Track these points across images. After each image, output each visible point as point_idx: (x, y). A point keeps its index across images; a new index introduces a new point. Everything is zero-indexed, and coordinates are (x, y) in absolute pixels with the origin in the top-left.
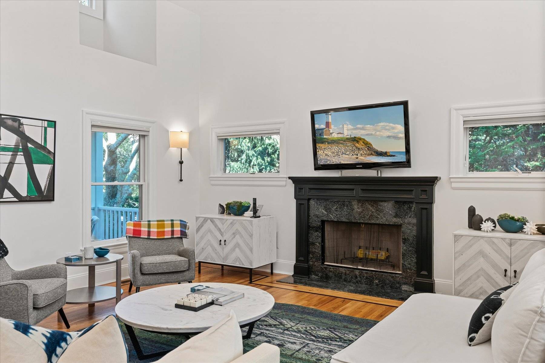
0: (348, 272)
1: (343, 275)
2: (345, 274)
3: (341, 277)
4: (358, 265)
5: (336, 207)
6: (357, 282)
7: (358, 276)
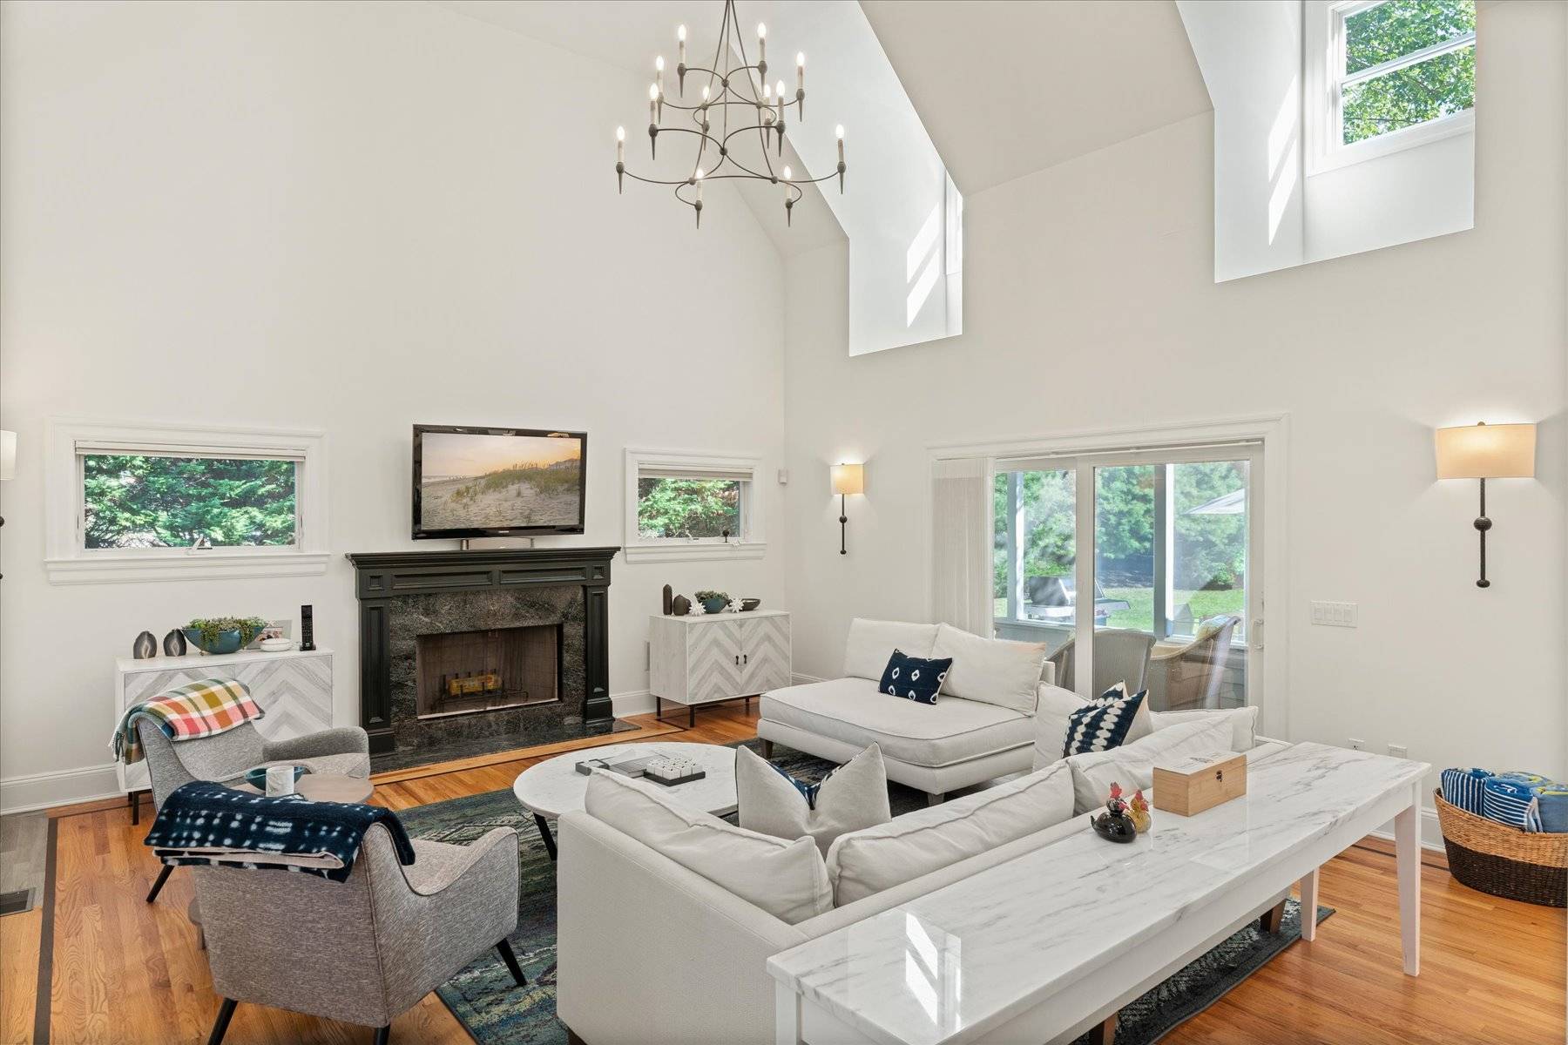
0: (473, 722)
1: (464, 728)
2: (470, 726)
3: (459, 734)
4: (486, 706)
5: (449, 607)
6: (491, 734)
7: (493, 724)
